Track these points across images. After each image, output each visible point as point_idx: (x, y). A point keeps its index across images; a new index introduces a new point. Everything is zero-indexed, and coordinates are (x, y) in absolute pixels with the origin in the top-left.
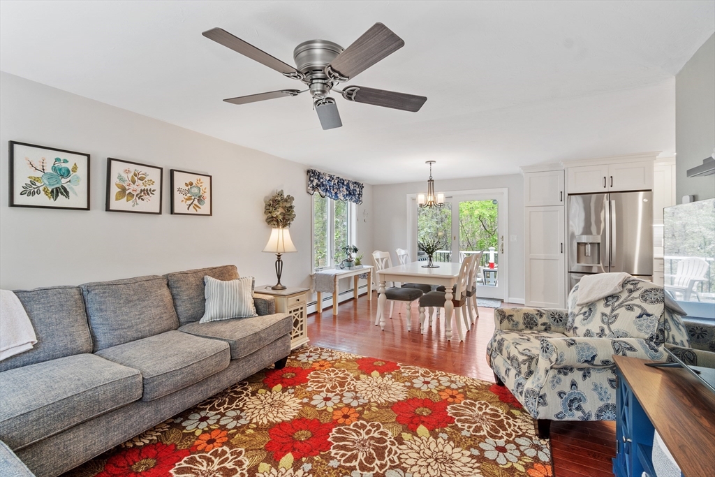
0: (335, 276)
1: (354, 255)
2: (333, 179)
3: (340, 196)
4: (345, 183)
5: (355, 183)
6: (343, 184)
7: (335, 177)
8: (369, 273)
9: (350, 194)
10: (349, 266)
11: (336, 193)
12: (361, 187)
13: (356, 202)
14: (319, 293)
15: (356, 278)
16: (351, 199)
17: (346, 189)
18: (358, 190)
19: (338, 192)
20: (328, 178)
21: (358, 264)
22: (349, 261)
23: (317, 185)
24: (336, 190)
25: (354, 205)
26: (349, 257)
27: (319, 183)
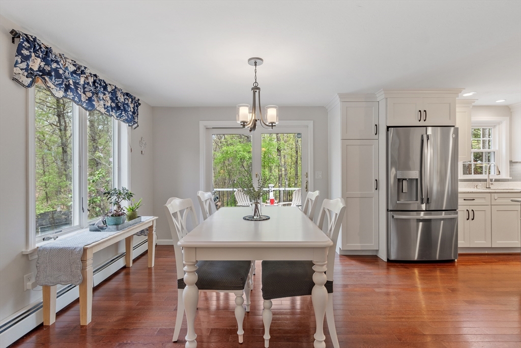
0: (85, 250)
1: (125, 204)
2: (83, 73)
3: (99, 106)
4: (109, 89)
5: (127, 94)
6: (105, 88)
7: (88, 71)
8: (151, 227)
9: (118, 108)
10: (117, 224)
11: (90, 99)
12: (137, 104)
13: (127, 121)
14: (47, 290)
15: (128, 240)
16: (120, 116)
17: (111, 99)
18: (132, 106)
19: (94, 98)
20: (72, 68)
21: (132, 216)
22: (118, 215)
23: (41, 70)
24: (89, 94)
25: (125, 126)
26: (115, 208)
27: (48, 68)
